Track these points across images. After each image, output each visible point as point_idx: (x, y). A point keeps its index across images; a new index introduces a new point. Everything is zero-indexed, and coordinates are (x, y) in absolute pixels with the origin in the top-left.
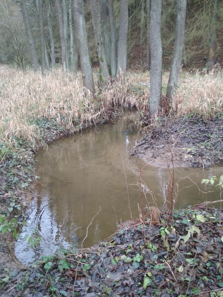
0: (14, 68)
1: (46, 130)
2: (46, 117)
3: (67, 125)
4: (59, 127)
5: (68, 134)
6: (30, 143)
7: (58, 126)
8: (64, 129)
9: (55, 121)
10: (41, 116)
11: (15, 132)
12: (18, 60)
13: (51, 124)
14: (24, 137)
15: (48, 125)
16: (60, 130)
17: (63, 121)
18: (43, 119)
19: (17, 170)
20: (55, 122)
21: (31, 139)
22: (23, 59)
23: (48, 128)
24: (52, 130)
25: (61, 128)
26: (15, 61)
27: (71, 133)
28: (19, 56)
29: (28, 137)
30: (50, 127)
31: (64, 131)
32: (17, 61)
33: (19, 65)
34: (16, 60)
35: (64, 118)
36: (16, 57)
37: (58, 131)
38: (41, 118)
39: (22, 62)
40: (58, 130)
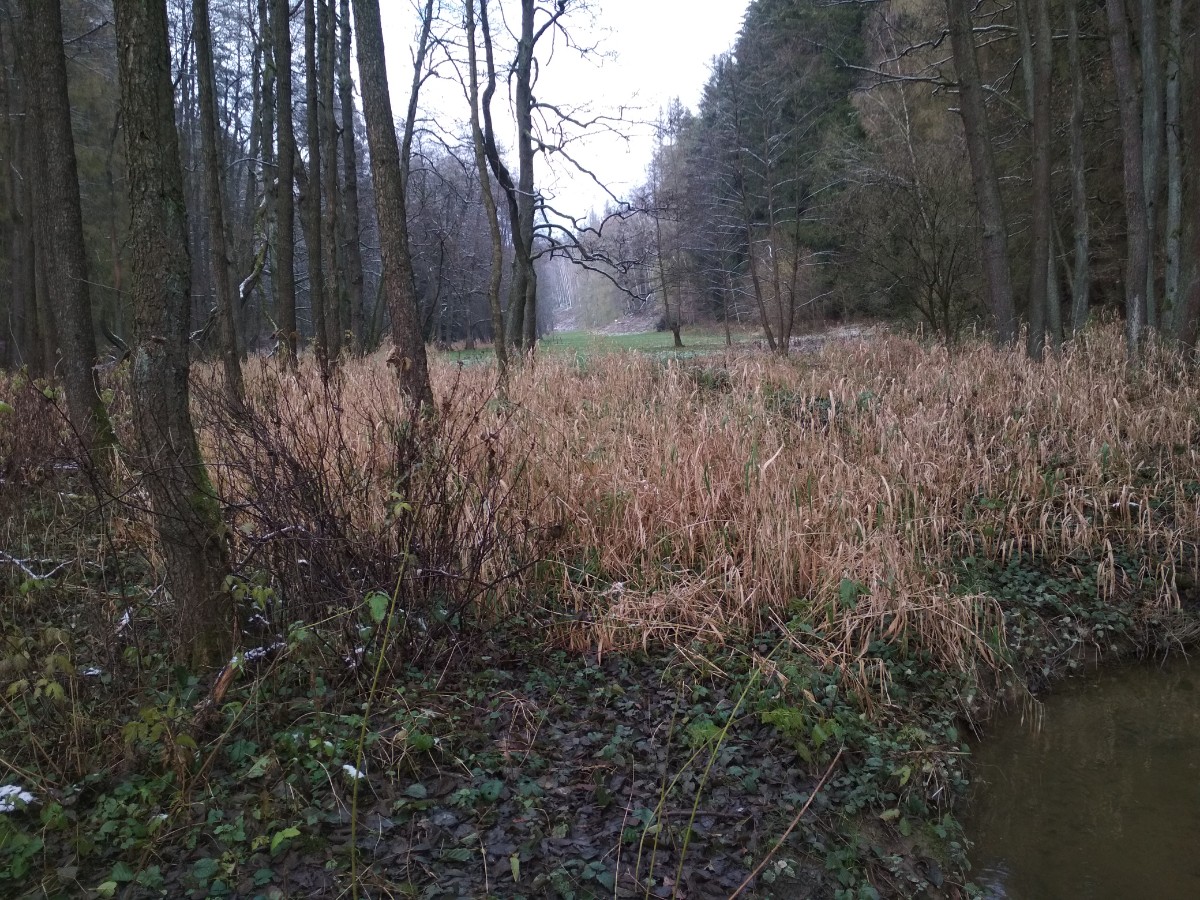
0: (912, 331)
1: (1035, 618)
2: (1038, 551)
3: (1149, 603)
4: (1104, 609)
5: (1152, 647)
6: (954, 682)
7: (1099, 605)
8: (1131, 622)
9: (1087, 574)
10: (1016, 546)
11: (890, 618)
12: (931, 302)
13: (1064, 591)
14: (926, 647)
15: (1047, 596)
16: (1111, 623)
17: (1125, 577)
18: (1024, 560)
19: (880, 832)
20: (1085, 582)
21: (960, 662)
22: (953, 295)
23: (1049, 611)
24: (1067, 620)
25: (1113, 616)
26: (917, 305)
27: (1167, 645)
28: (936, 287)
29: (946, 648)
30: (1060, 606)
31: (1132, 633)
32: (926, 306)
33: (933, 322)
34: (924, 302)
35: (1132, 564)
36: (924, 290)
37: (1098, 626)
38: (1015, 553)
39: (946, 307)
40: (1096, 621)
